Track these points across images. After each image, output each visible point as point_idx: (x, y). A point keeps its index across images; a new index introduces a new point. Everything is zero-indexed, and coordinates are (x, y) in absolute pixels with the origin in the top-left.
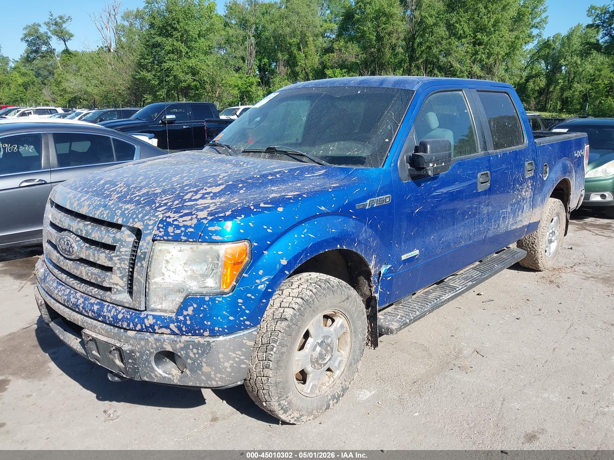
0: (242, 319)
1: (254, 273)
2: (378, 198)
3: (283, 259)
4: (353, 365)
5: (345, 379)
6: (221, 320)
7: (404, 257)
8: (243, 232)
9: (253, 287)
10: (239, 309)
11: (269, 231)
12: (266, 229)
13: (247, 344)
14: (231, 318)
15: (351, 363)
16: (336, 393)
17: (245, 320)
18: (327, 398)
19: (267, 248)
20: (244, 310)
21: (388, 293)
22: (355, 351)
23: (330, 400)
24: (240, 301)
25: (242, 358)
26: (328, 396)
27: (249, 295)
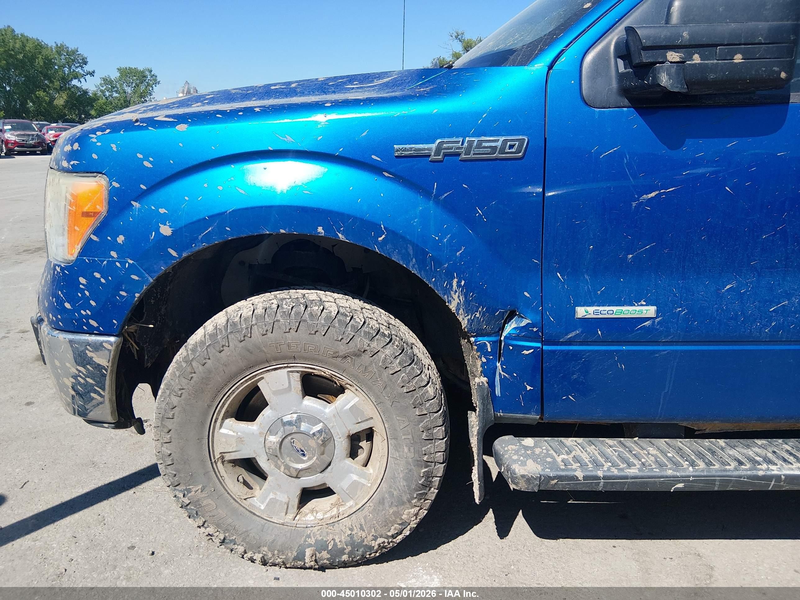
0: (83, 312)
1: (109, 238)
2: (476, 139)
3: (165, 225)
4: (387, 505)
5: (361, 525)
6: (55, 304)
7: (581, 312)
8: (96, 158)
9: (105, 262)
10: (80, 295)
11: (146, 164)
12: (143, 160)
13: (94, 359)
14: (68, 305)
15: (383, 499)
16: (332, 542)
17: (87, 317)
18: (305, 541)
19: (140, 196)
20: (88, 299)
21: (529, 388)
22: (394, 478)
23: (310, 546)
24: (82, 280)
25: (90, 380)
26: (309, 536)
27: (97, 275)
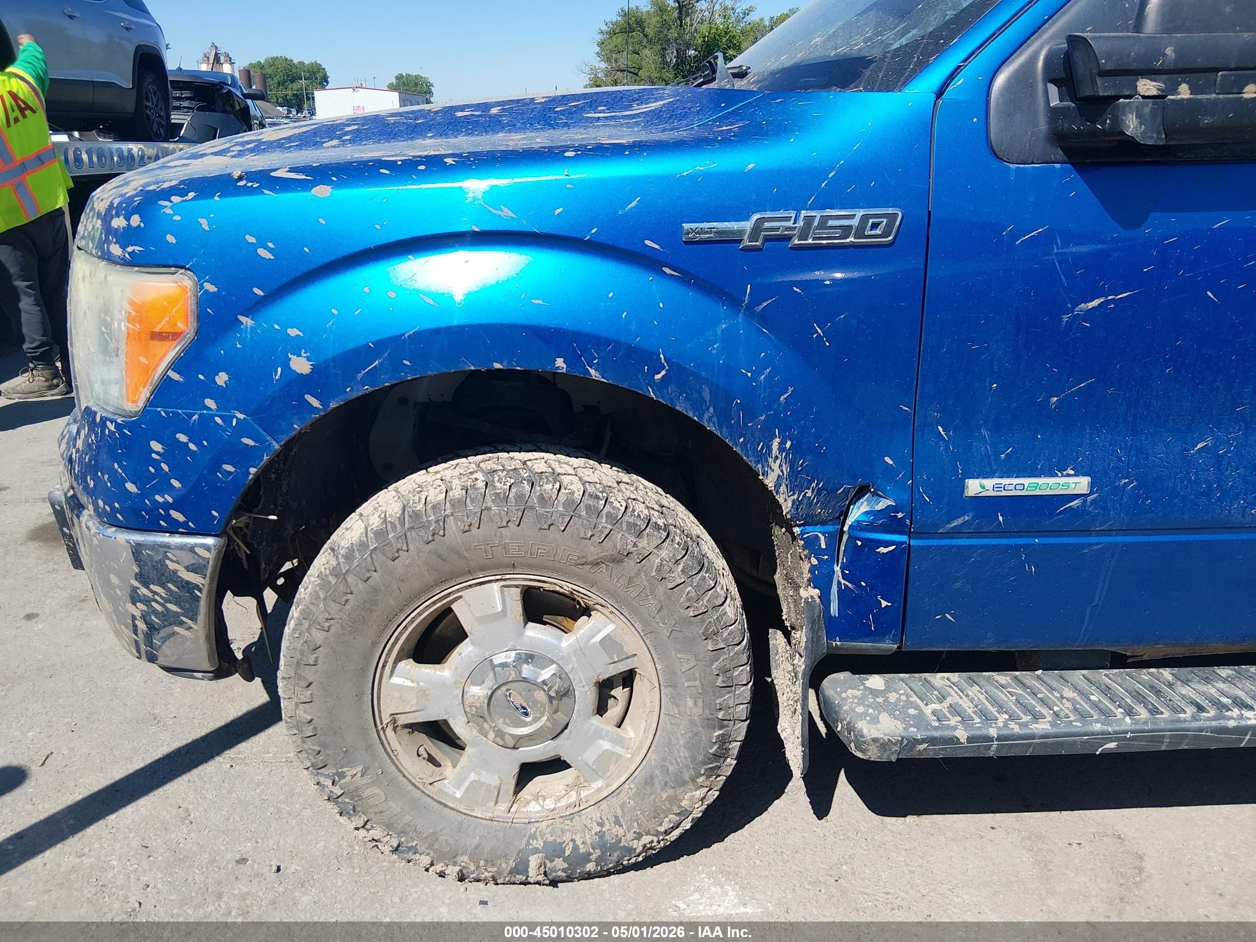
0: (159, 498)
1: (201, 377)
2: (817, 214)
3: (299, 355)
4: (657, 786)
5: (616, 817)
6: (109, 484)
7: (974, 487)
8: (174, 241)
9: (196, 417)
10: (152, 470)
11: (263, 253)
12: (255, 247)
13: (179, 574)
14: (131, 487)
15: (652, 778)
16: (571, 845)
17: (167, 506)
18: (528, 844)
19: (254, 307)
20: (167, 477)
21: (884, 604)
22: (669, 745)
23: (536, 851)
24: (156, 446)
25: (172, 607)
26: (533, 837)
27: (182, 438)
